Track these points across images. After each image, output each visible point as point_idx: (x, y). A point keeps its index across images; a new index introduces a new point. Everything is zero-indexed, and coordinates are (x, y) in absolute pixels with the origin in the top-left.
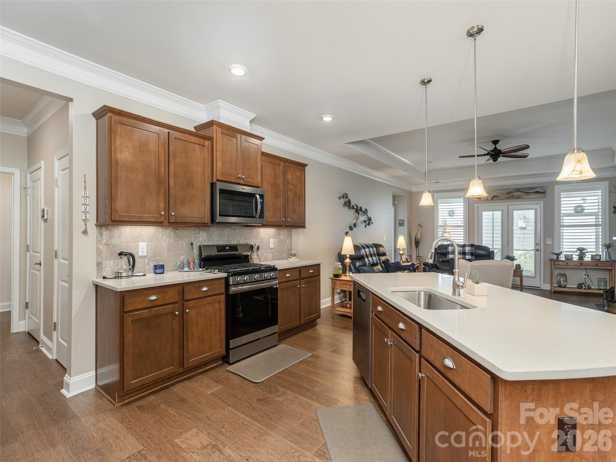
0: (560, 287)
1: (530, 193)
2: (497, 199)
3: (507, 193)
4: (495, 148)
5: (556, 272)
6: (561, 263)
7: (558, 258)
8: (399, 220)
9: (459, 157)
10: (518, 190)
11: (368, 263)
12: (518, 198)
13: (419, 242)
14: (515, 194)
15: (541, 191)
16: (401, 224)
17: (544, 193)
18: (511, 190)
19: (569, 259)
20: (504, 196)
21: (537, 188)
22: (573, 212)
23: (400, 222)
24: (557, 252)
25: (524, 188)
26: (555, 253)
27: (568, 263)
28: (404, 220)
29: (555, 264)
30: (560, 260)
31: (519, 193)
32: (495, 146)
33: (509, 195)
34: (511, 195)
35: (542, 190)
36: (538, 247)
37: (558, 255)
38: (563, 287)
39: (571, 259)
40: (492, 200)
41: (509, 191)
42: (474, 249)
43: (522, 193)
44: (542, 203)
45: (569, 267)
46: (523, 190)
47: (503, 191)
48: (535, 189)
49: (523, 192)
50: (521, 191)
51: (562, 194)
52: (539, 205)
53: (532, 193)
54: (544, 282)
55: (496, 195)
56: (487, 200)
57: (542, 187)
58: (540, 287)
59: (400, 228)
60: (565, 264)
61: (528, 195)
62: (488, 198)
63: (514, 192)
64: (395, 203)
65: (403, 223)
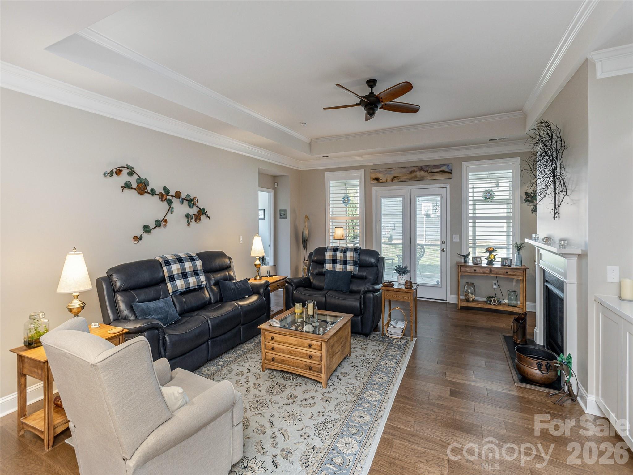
0: (468, 301)
1: (435, 173)
2: (398, 181)
3: (409, 173)
4: (372, 93)
5: (464, 281)
6: (468, 270)
7: (465, 262)
8: (280, 210)
9: (324, 109)
10: (421, 169)
11: (171, 291)
12: (422, 179)
13: (307, 240)
14: (419, 174)
15: (447, 170)
16: (283, 216)
17: (450, 173)
18: (414, 169)
19: (477, 264)
20: (406, 177)
21: (443, 166)
22: (482, 198)
23: (282, 212)
24: (464, 253)
25: (429, 166)
26: (462, 254)
27: (476, 269)
28: (285, 211)
29: (462, 271)
30: (467, 264)
31: (422, 173)
32: (372, 90)
33: (410, 176)
34: (413, 175)
35: (448, 168)
36: (444, 246)
37: (466, 257)
38: (471, 302)
39: (479, 264)
40: (392, 182)
41: (411, 169)
42: (357, 256)
43: (426, 173)
44: (448, 186)
45: (477, 274)
46: (427, 169)
47: (404, 170)
48: (440, 167)
49: (427, 171)
50: (425, 169)
51: (470, 174)
52: (445, 188)
53: (437, 172)
54: (451, 294)
55: (396, 175)
56: (387, 182)
57: (447, 165)
58: (446, 300)
59: (282, 222)
60: (472, 270)
61: (433, 175)
62: (387, 180)
63: (417, 171)
64: (275, 186)
65: (285, 215)
